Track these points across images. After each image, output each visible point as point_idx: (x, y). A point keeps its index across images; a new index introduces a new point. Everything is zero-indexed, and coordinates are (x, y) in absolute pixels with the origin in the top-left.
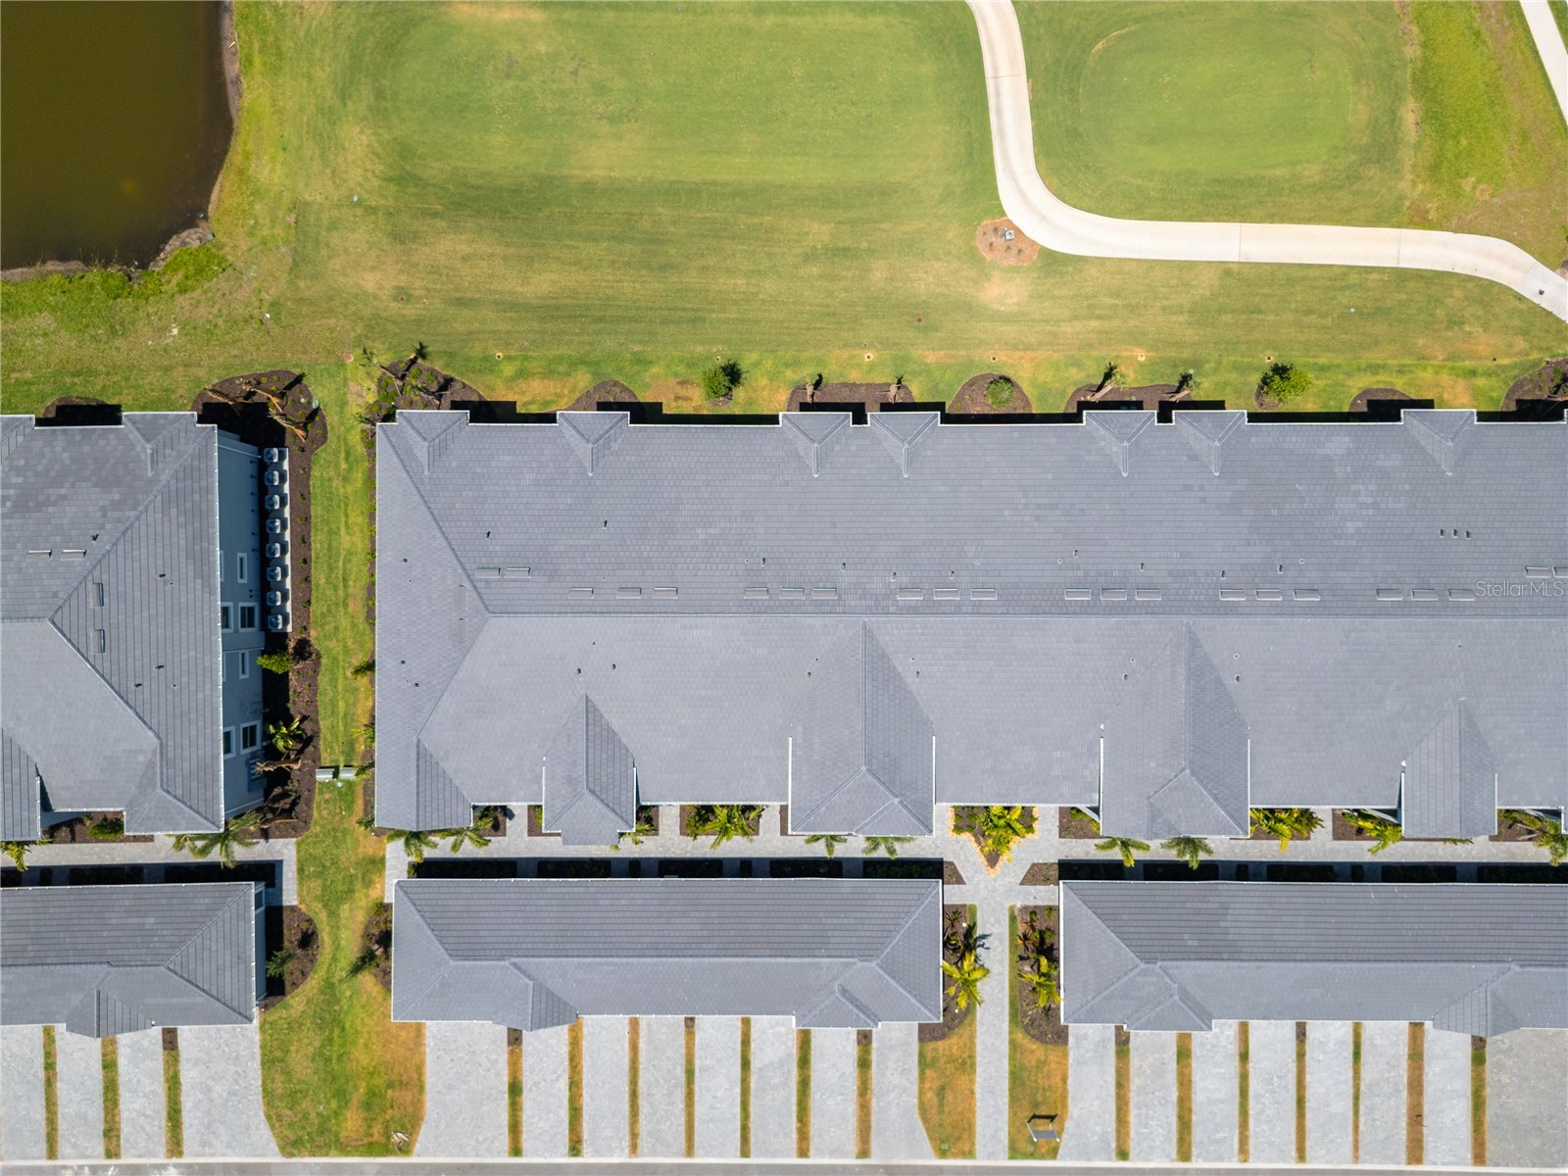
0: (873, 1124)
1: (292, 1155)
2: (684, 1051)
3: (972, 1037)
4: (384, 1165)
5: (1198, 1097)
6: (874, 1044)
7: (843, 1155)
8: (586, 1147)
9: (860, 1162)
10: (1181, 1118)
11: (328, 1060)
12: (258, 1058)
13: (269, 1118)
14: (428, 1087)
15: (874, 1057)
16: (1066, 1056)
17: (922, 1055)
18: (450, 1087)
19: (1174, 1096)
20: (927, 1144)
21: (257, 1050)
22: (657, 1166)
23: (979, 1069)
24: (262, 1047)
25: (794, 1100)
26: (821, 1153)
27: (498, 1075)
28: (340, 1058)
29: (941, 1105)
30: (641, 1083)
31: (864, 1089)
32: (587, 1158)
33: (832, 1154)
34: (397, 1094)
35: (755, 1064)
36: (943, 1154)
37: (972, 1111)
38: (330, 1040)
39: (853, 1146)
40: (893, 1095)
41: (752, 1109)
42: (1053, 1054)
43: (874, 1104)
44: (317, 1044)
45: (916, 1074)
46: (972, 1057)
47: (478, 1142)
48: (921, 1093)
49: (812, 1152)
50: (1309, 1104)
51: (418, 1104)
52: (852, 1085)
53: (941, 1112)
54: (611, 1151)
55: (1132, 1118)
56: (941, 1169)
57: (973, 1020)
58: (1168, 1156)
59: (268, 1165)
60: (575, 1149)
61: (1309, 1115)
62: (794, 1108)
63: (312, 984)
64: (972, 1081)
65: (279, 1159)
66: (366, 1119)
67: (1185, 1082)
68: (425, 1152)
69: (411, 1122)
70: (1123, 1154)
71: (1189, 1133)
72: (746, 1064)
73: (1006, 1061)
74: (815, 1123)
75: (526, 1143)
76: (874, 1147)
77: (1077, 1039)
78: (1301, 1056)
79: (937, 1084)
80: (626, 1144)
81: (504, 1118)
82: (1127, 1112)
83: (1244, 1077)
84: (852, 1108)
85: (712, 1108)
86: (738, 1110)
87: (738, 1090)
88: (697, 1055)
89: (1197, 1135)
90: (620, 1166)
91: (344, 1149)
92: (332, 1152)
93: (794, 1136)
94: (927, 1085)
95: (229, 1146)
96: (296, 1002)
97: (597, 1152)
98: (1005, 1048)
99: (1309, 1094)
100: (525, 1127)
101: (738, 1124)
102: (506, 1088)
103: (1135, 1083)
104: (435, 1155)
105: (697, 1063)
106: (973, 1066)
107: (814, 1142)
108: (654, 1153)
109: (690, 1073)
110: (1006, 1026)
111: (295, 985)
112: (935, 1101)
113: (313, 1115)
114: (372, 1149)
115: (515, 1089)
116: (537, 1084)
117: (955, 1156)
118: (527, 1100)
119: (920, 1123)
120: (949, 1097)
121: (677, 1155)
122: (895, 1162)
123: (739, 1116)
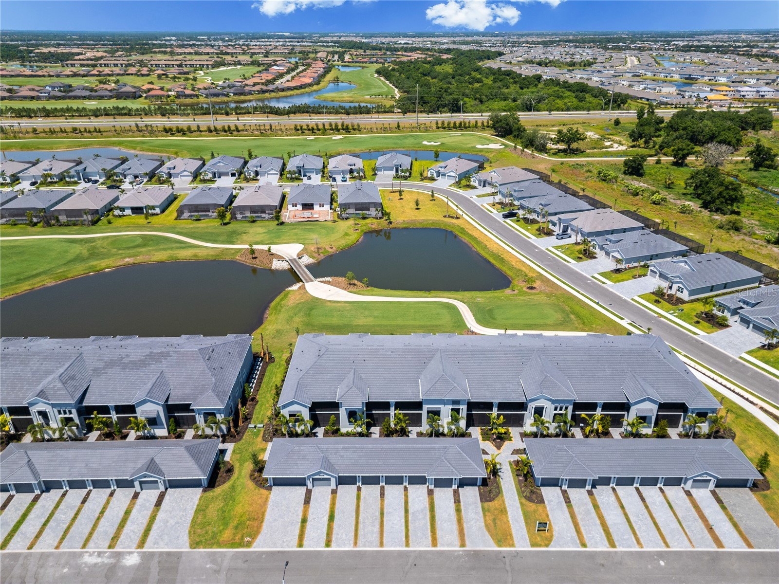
0: (466, 533)
1: (195, 548)
2: (379, 506)
3: (503, 502)
4: (237, 552)
5: (609, 523)
6: (462, 503)
7: (454, 546)
8: (333, 544)
9: (462, 549)
10: (604, 530)
11: (224, 512)
12: (195, 509)
13: (190, 532)
14: (265, 520)
15: (462, 508)
16: (545, 507)
17: (483, 509)
18: (275, 520)
19: (598, 522)
20: (492, 542)
21: (195, 507)
22: (366, 551)
23: (509, 513)
24: (198, 505)
25: (429, 524)
26: (443, 545)
27: (297, 515)
28: (229, 511)
29: (495, 526)
30: (360, 518)
31: (460, 521)
32: (333, 548)
33: (448, 546)
34: (251, 523)
35: (411, 511)
36: (500, 546)
37: (509, 527)
38: (227, 505)
39: (457, 542)
40: (472, 522)
41: (410, 528)
42: (540, 507)
43: (465, 525)
44: (221, 506)
45: (481, 514)
46: (505, 508)
47: (283, 542)
48: (485, 521)
49: (438, 545)
50: (660, 525)
51: (259, 527)
52: (454, 518)
53: (496, 529)
54: (345, 545)
55: (583, 529)
56: (500, 552)
57: (502, 496)
58: (605, 546)
59: (182, 552)
60: (328, 544)
61: (662, 529)
62: (429, 527)
63: (226, 486)
64: (507, 517)
65: (188, 550)
66: (234, 534)
67: (601, 517)
68: (258, 546)
69: (254, 535)
70: (584, 545)
71: (611, 536)
72: (406, 511)
73: (520, 509)
74: (439, 533)
75: (305, 542)
76: (467, 542)
77: (548, 501)
78: (647, 507)
79: (492, 518)
80: (352, 542)
81: (297, 532)
82: (579, 528)
83: (626, 515)
84: (455, 527)
85: (392, 527)
86: (403, 528)
87: (403, 521)
88: (385, 508)
89: (615, 537)
90: (348, 551)
91: (219, 545)
92: (215, 546)
93: (430, 538)
94: (487, 518)
95: (167, 544)
96: (218, 490)
97: (338, 546)
98: (518, 505)
99: (658, 521)
100: (306, 536)
101: (404, 533)
102: (300, 520)
103: (579, 518)
104: (262, 547)
105: (385, 511)
106: (506, 511)
107: (439, 540)
108: (365, 546)
109: (382, 514)
110: (517, 497)
111: (219, 485)
112: (492, 524)
113: (210, 532)
114: (233, 545)
115: (304, 521)
116: (314, 519)
117: (506, 546)
118: (309, 525)
119: (487, 533)
120: (498, 522)
121: (375, 546)
122: (478, 549)
123: (404, 531)
